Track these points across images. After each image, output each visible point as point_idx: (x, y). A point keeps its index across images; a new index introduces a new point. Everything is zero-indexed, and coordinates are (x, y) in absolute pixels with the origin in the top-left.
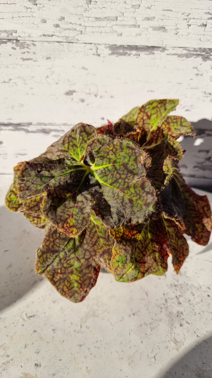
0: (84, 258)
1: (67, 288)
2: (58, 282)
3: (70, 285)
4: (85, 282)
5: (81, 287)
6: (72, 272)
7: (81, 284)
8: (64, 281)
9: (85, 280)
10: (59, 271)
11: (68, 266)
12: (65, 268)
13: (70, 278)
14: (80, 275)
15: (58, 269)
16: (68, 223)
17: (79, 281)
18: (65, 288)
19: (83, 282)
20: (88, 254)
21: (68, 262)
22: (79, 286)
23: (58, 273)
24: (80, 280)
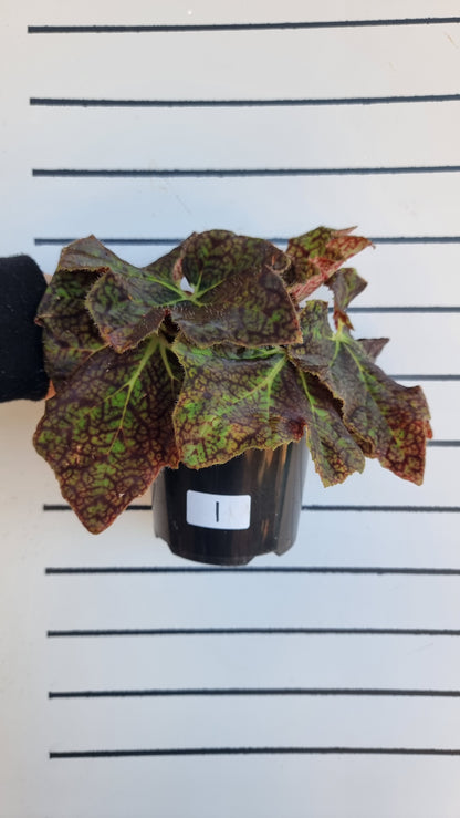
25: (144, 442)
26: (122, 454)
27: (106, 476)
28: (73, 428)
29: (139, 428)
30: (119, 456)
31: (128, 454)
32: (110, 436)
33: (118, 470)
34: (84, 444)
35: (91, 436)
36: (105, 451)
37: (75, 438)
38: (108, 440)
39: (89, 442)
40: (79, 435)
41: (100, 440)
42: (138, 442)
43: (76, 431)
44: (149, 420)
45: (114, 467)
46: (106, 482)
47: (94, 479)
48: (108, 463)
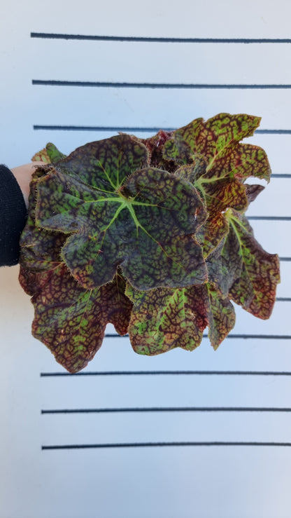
0: (93, 314)
1: (70, 353)
2: (59, 347)
3: (74, 349)
4: (92, 344)
5: (87, 350)
6: (77, 333)
7: (87, 346)
8: (66, 345)
9: (92, 341)
10: (62, 331)
11: (74, 324)
12: (70, 327)
13: (74, 340)
14: (86, 335)
15: (62, 329)
16: (85, 270)
17: (85, 343)
18: (67, 353)
19: (90, 344)
20: (98, 308)
21: (74, 320)
22: (85, 348)
23: (61, 334)
24: (86, 341)
25: (98, 314)
26: (87, 326)
27: (81, 343)
28: (58, 321)
29: (95, 308)
30: (85, 328)
31: (90, 325)
32: (79, 318)
33: (87, 338)
34: (65, 328)
35: (68, 322)
36: (78, 328)
37: (60, 326)
38: (78, 321)
39: (68, 325)
40: (62, 324)
41: (74, 322)
42: (96, 316)
43: (60, 322)
44: (101, 302)
45: (84, 336)
46: (81, 347)
47: (74, 347)
48: (81, 335)
